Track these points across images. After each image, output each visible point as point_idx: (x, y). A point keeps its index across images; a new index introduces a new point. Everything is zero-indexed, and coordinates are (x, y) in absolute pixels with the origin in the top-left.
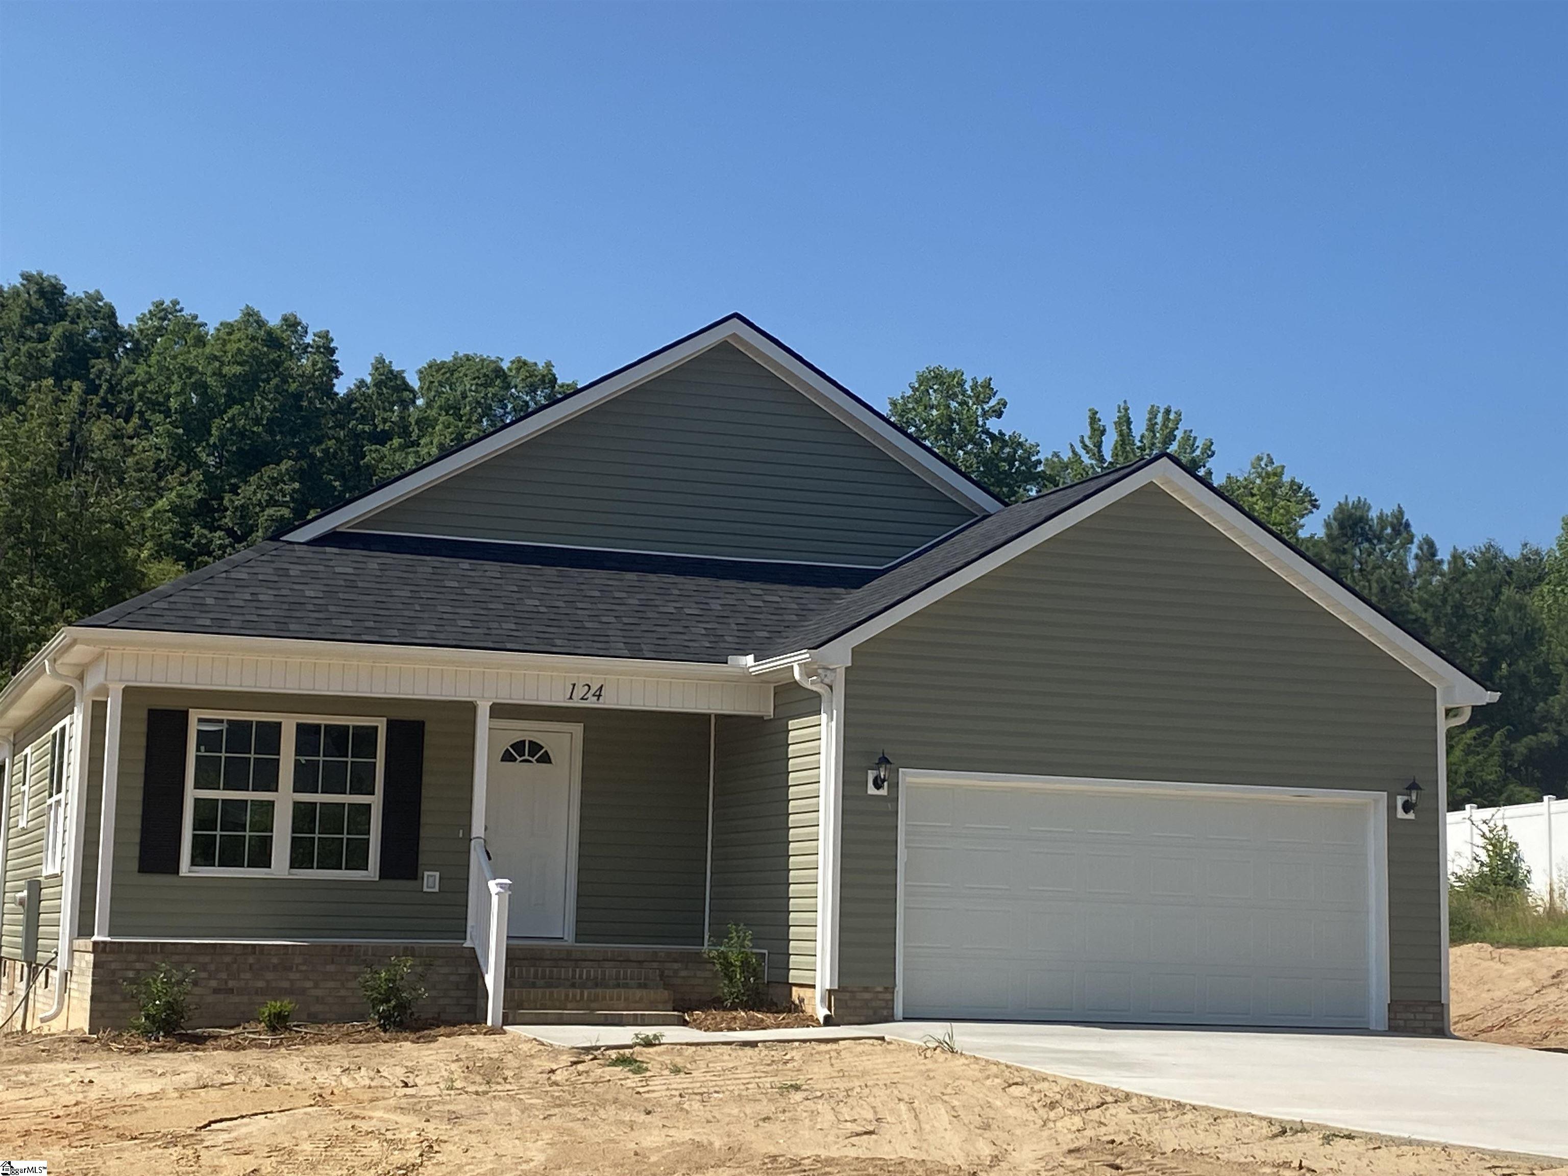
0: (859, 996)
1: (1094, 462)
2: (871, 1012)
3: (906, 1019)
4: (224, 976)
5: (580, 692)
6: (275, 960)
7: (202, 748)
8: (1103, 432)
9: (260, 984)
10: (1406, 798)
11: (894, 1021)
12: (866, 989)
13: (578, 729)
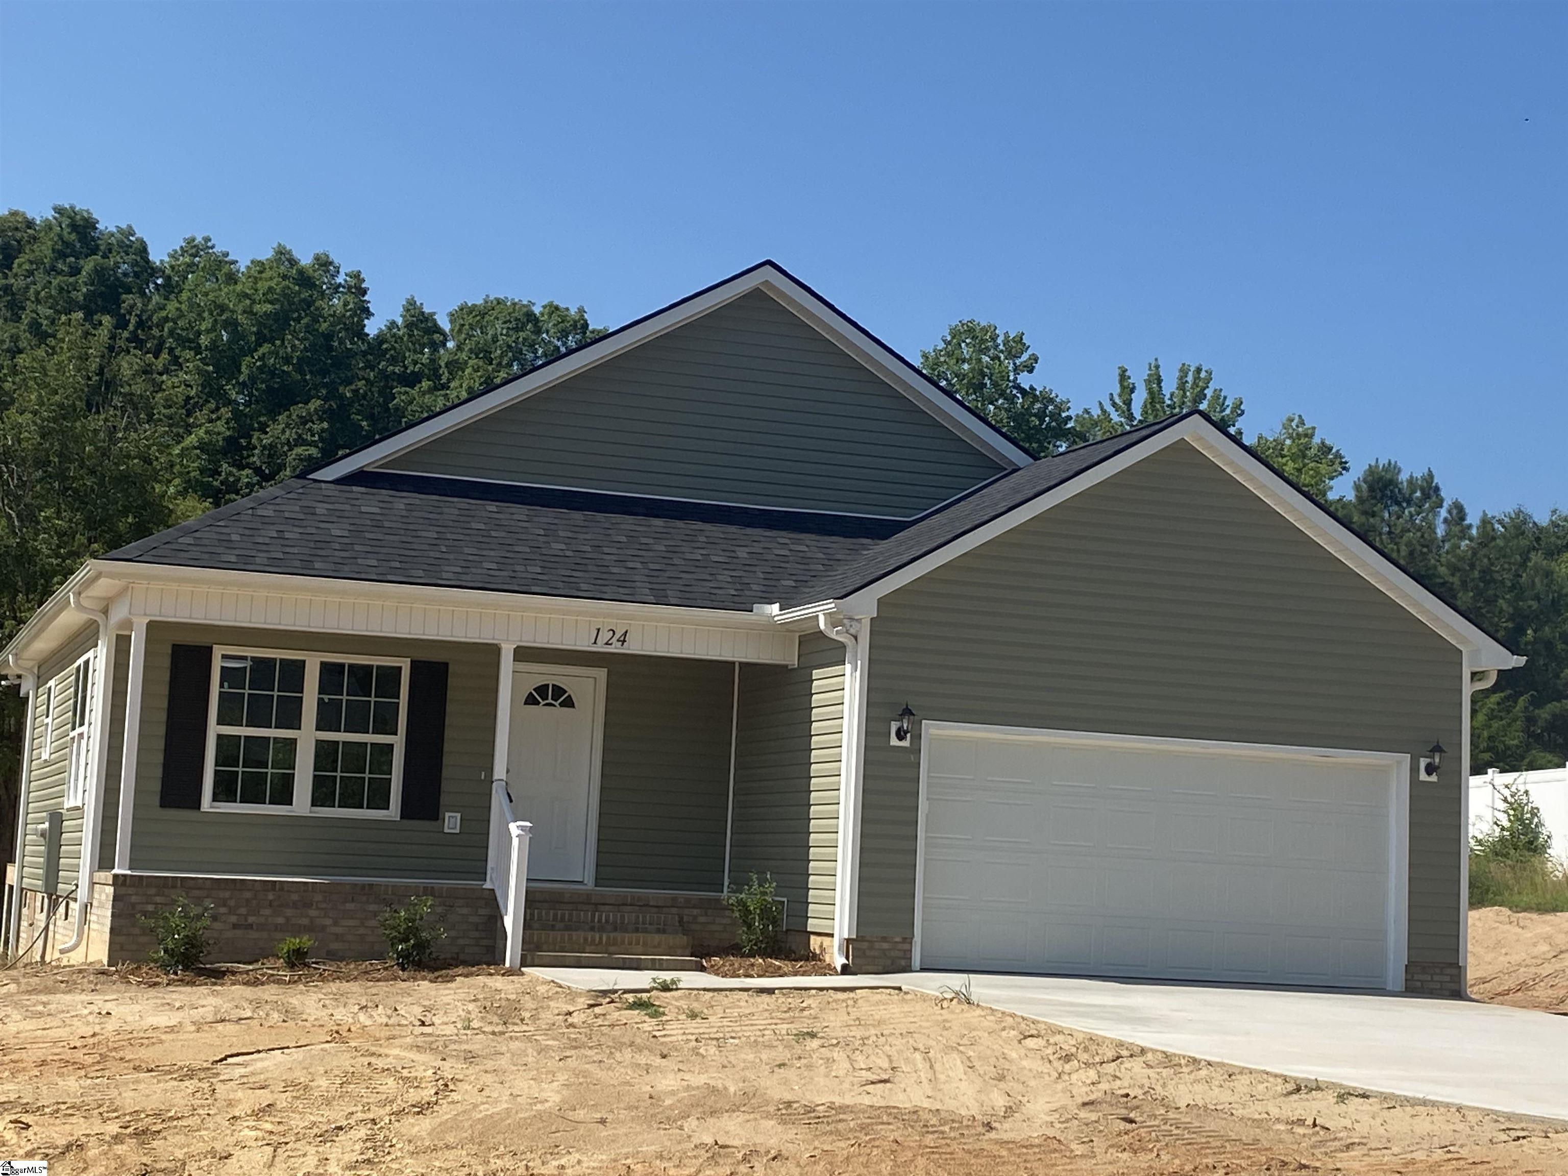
0: (877, 945)
1: (1123, 420)
2: (889, 962)
3: (923, 970)
4: (243, 911)
5: (605, 636)
6: (295, 897)
7: (226, 684)
8: (1132, 390)
9: (280, 920)
10: (1428, 760)
11: (911, 971)
12: (884, 939)
13: (602, 674)
